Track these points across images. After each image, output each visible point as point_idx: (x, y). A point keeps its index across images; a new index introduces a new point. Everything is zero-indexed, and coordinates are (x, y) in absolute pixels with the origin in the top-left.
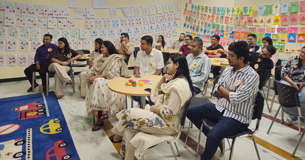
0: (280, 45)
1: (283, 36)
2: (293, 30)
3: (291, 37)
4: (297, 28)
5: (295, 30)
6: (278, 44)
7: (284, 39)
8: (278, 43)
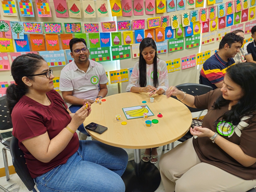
0: (126, 48)
1: (128, 34)
2: (140, 24)
3: (139, 35)
4: (143, 21)
5: (141, 23)
6: (123, 49)
7: (129, 40)
8: (122, 46)
